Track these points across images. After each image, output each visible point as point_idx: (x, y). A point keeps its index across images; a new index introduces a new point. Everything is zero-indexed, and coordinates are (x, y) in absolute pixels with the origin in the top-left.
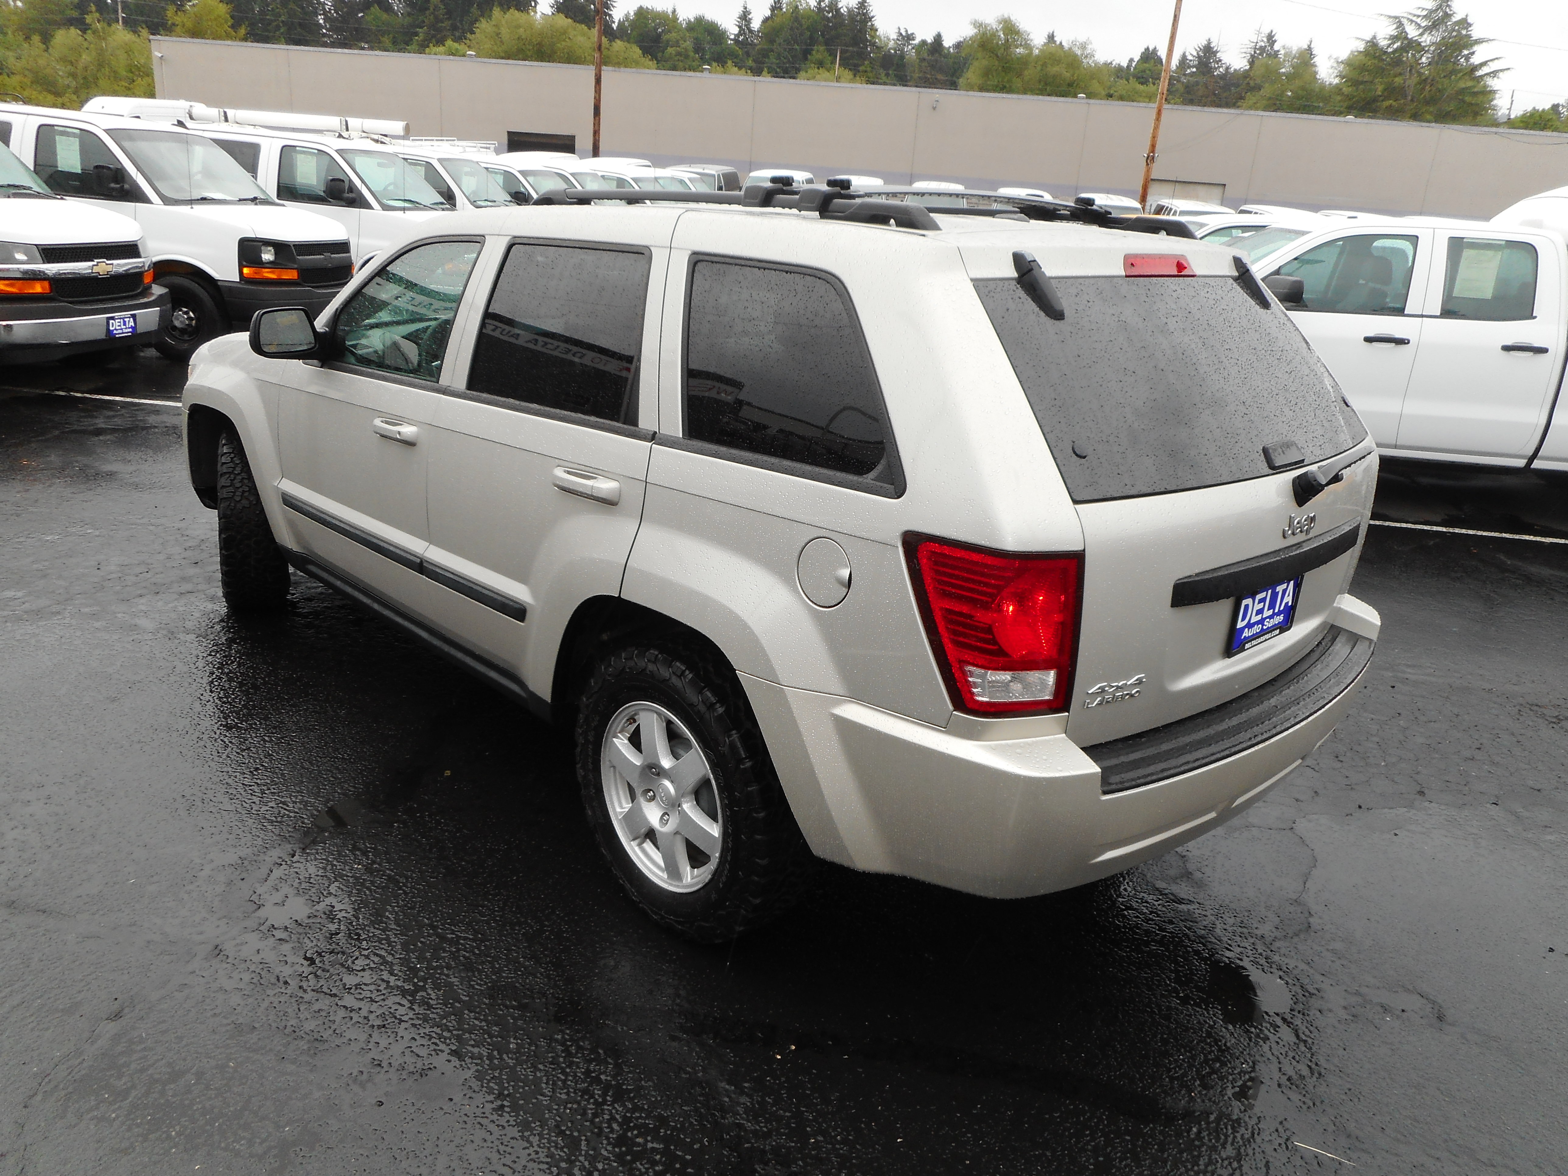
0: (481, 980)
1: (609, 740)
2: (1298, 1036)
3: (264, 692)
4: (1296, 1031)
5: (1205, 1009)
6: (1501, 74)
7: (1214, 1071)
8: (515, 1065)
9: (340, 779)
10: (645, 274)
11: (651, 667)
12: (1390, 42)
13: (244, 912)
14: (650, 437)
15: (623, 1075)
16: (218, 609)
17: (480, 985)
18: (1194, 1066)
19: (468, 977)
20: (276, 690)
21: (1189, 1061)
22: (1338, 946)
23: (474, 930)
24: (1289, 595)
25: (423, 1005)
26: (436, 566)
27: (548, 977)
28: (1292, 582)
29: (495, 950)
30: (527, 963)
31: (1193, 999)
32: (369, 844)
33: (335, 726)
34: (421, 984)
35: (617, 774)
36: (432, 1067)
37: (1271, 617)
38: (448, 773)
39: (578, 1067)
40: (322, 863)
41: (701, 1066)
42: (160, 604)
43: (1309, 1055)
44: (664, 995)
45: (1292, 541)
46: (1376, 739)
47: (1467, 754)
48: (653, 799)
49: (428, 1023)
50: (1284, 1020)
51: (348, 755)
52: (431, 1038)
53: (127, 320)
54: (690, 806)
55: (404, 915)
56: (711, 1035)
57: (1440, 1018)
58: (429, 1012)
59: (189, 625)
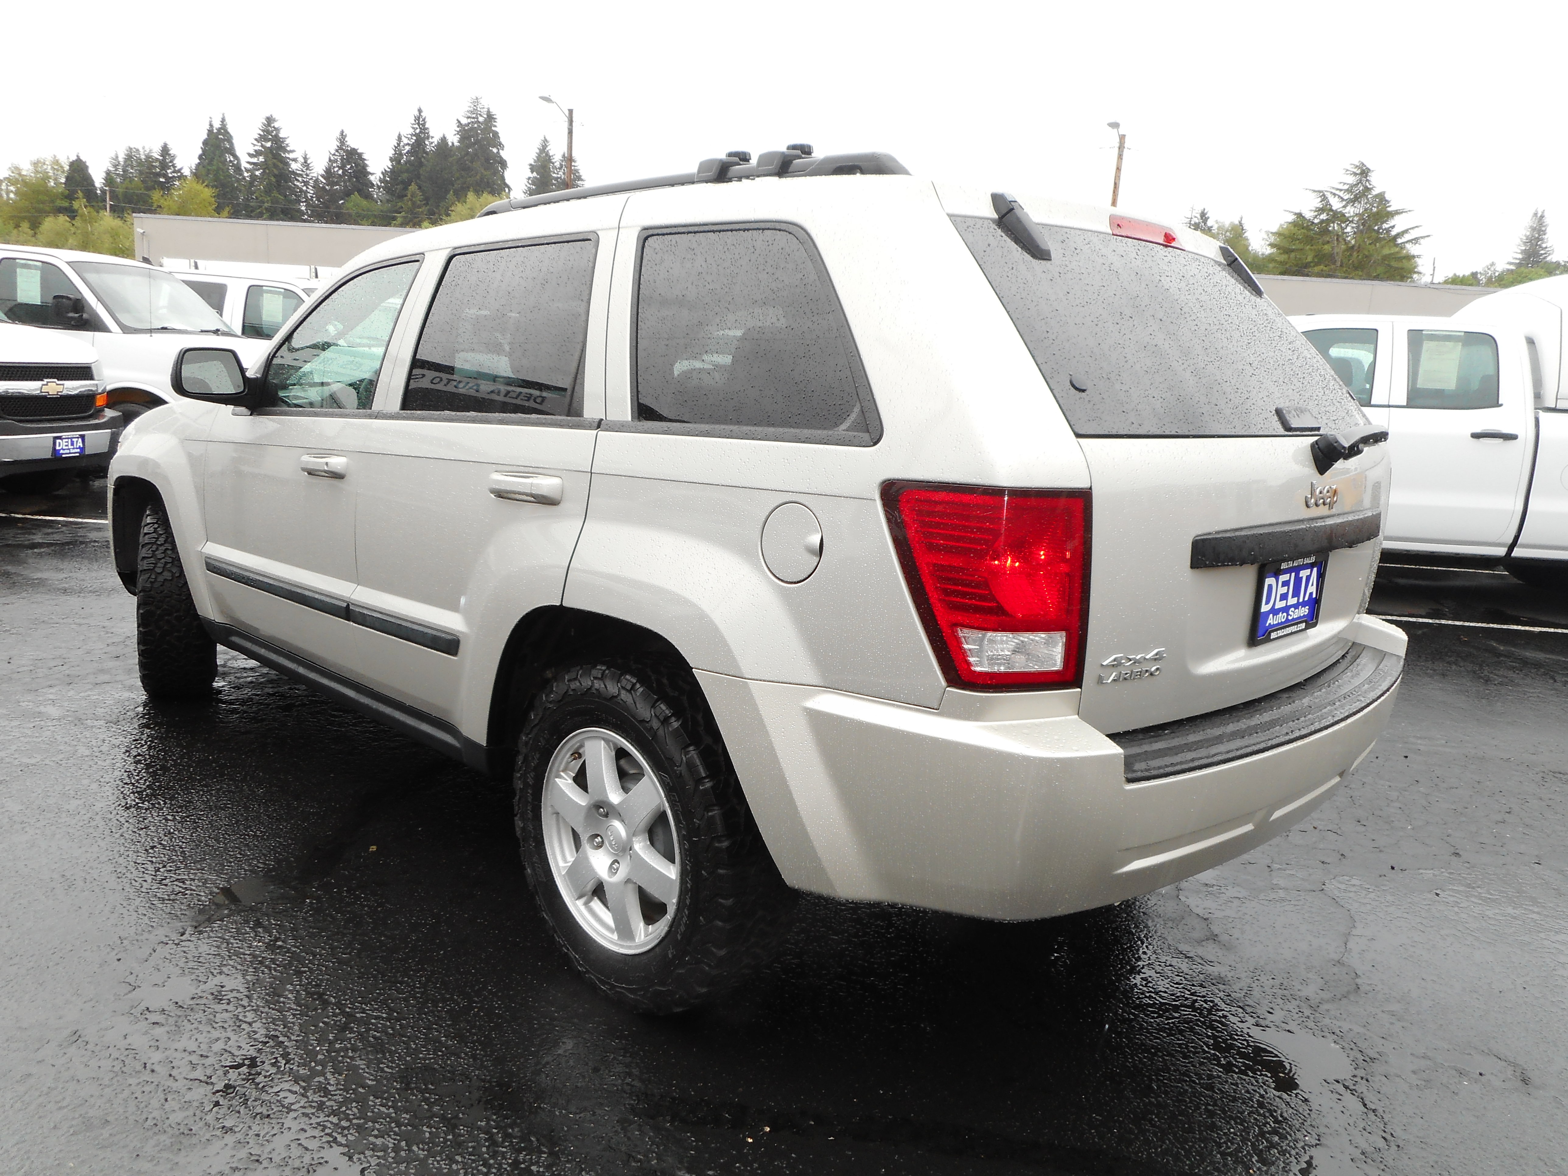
0: (393, 1062)
1: (551, 781)
2: (1365, 1105)
3: (173, 773)
4: (1362, 1099)
5: (1252, 1077)
6: (1422, 241)
7: (1272, 1145)
8: (427, 1157)
9: (248, 856)
10: (592, 259)
11: (597, 684)
12: (1316, 213)
13: (115, 994)
14: (596, 424)
15: (558, 1165)
16: (135, 697)
17: (391, 1068)
18: (1250, 1140)
19: (376, 1059)
20: (188, 771)
21: (1241, 1135)
22: (1395, 1007)
23: (390, 1009)
24: (1312, 585)
25: (320, 1091)
26: (363, 607)
27: (474, 1057)
28: (1315, 569)
29: (412, 1029)
30: (450, 1042)
31: (1237, 1067)
32: (274, 920)
33: (250, 804)
34: (319, 1068)
35: (561, 821)
36: (322, 1161)
37: (1296, 606)
38: (373, 848)
39: (504, 1158)
40: (217, 941)
41: (655, 1152)
42: (71, 693)
43: (1382, 1126)
44: (612, 1074)
45: (1315, 512)
46: (1398, 805)
47: (1499, 817)
48: (601, 847)
49: (323, 1112)
50: (1346, 1087)
51: (262, 832)
52: (325, 1127)
53: (75, 440)
54: (643, 846)
55: (308, 993)
56: (668, 1118)
57: (1525, 1081)
58: (325, 1099)
59: (100, 711)
